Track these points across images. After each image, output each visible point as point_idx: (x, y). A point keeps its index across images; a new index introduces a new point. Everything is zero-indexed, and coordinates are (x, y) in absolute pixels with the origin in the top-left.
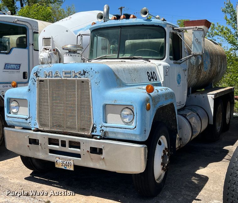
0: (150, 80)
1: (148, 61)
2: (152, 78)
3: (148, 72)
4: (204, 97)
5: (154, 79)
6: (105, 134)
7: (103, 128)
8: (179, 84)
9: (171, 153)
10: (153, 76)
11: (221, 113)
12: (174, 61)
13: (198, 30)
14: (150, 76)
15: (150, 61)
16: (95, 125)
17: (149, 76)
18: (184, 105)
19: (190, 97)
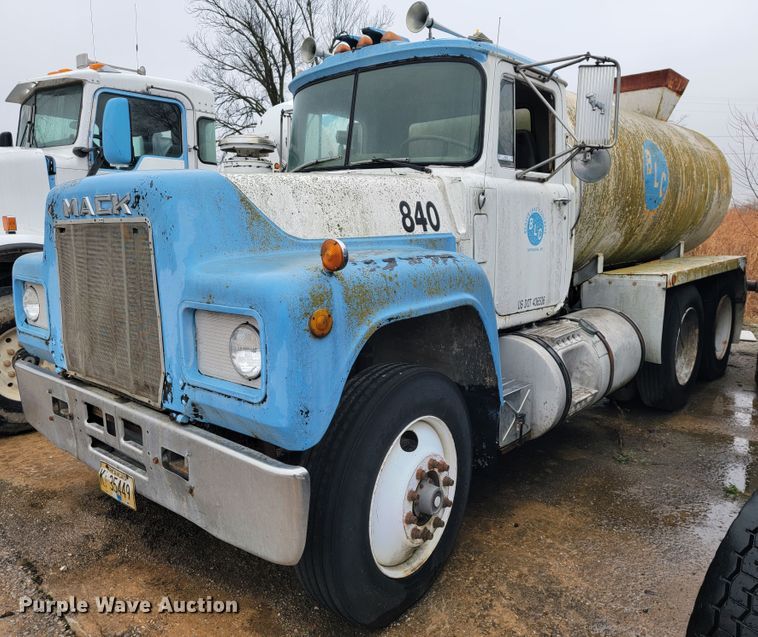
0: (410, 229)
1: (423, 170)
2: (422, 221)
3: (403, 204)
4: (635, 284)
5: (429, 226)
6: (196, 410)
7: (188, 391)
8: (536, 244)
9: (483, 463)
10: (426, 216)
11: (697, 331)
12: (520, 171)
13: (597, 65)
14: (413, 215)
15: (428, 171)
16: (168, 380)
17: (405, 216)
18: (558, 308)
19: (593, 284)
